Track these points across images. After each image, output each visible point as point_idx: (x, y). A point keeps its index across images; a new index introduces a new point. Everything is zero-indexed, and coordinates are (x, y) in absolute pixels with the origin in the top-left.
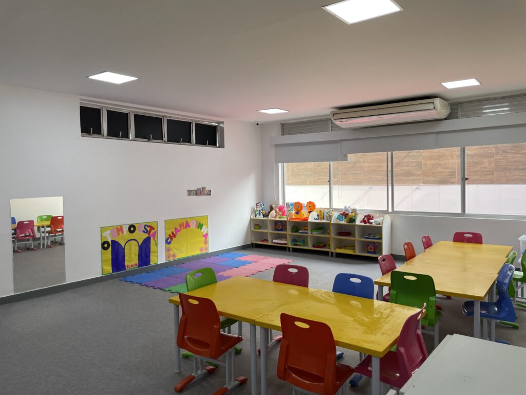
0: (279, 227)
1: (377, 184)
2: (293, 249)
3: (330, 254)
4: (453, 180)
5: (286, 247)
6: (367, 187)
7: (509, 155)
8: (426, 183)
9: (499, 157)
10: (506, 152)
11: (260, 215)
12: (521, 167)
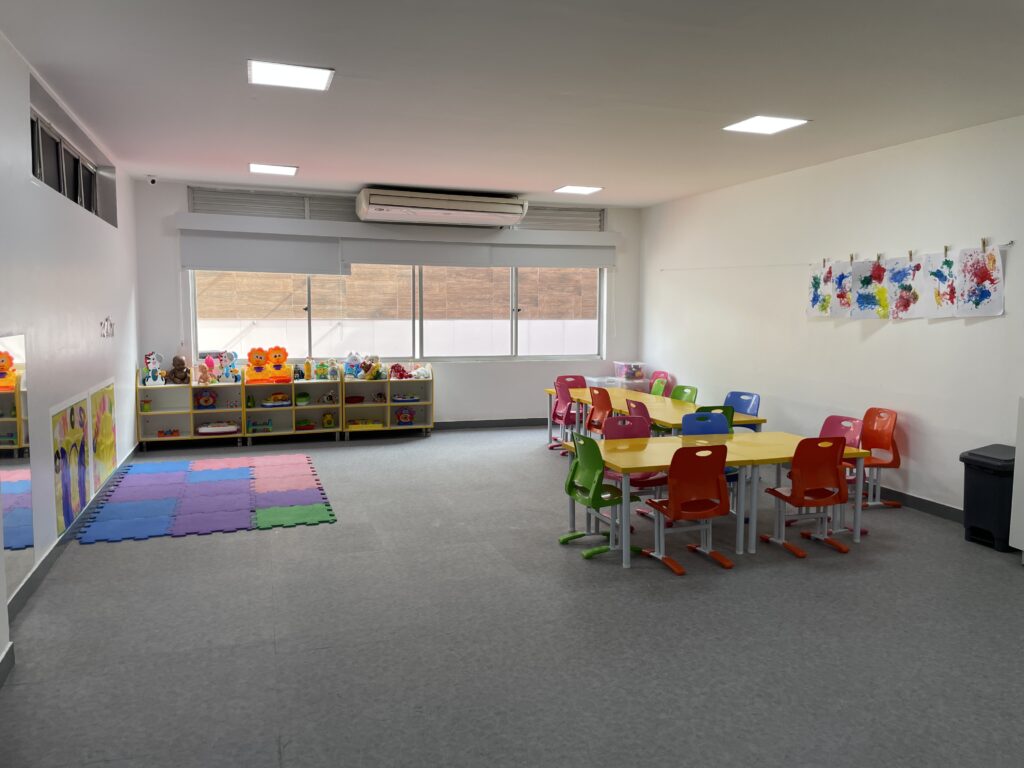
0: (206, 401)
1: (265, 317)
2: (253, 439)
3: (337, 436)
4: (392, 312)
5: (237, 438)
6: (247, 323)
7: (465, 280)
8: (352, 315)
9: (453, 281)
10: (461, 275)
11: (155, 378)
12: (477, 296)
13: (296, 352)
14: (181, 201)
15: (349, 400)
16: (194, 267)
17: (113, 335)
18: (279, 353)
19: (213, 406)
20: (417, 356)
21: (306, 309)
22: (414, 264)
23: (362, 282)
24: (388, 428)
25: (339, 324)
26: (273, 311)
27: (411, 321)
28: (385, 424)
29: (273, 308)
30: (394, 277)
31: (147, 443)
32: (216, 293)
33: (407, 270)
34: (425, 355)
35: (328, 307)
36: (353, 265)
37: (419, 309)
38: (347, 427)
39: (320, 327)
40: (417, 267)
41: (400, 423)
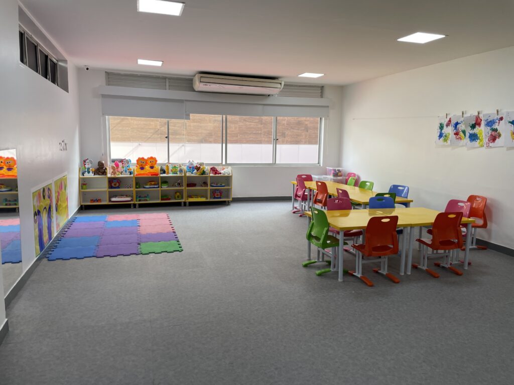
0: (115, 185)
1: (145, 142)
2: (139, 204)
3: (183, 204)
4: (211, 140)
5: (130, 204)
6: (136, 144)
7: (247, 123)
8: (190, 141)
9: (241, 124)
10: (246, 121)
11: (89, 172)
12: (254, 132)
13: (161, 159)
14: (102, 79)
15: (189, 185)
16: (109, 115)
17: (66, 149)
18: (153, 160)
19: (118, 187)
20: (224, 163)
21: (166, 137)
22: (223, 115)
23: (195, 124)
24: (209, 200)
25: (183, 145)
26: (150, 138)
27: (221, 145)
28: (207, 198)
29: (149, 136)
30: (211, 121)
31: (85, 206)
32: (120, 128)
33: (219, 117)
34: (228, 162)
35: (177, 137)
36: (191, 115)
37: (225, 139)
38: (187, 199)
39: (174, 147)
40: (224, 116)
41: (215, 198)
